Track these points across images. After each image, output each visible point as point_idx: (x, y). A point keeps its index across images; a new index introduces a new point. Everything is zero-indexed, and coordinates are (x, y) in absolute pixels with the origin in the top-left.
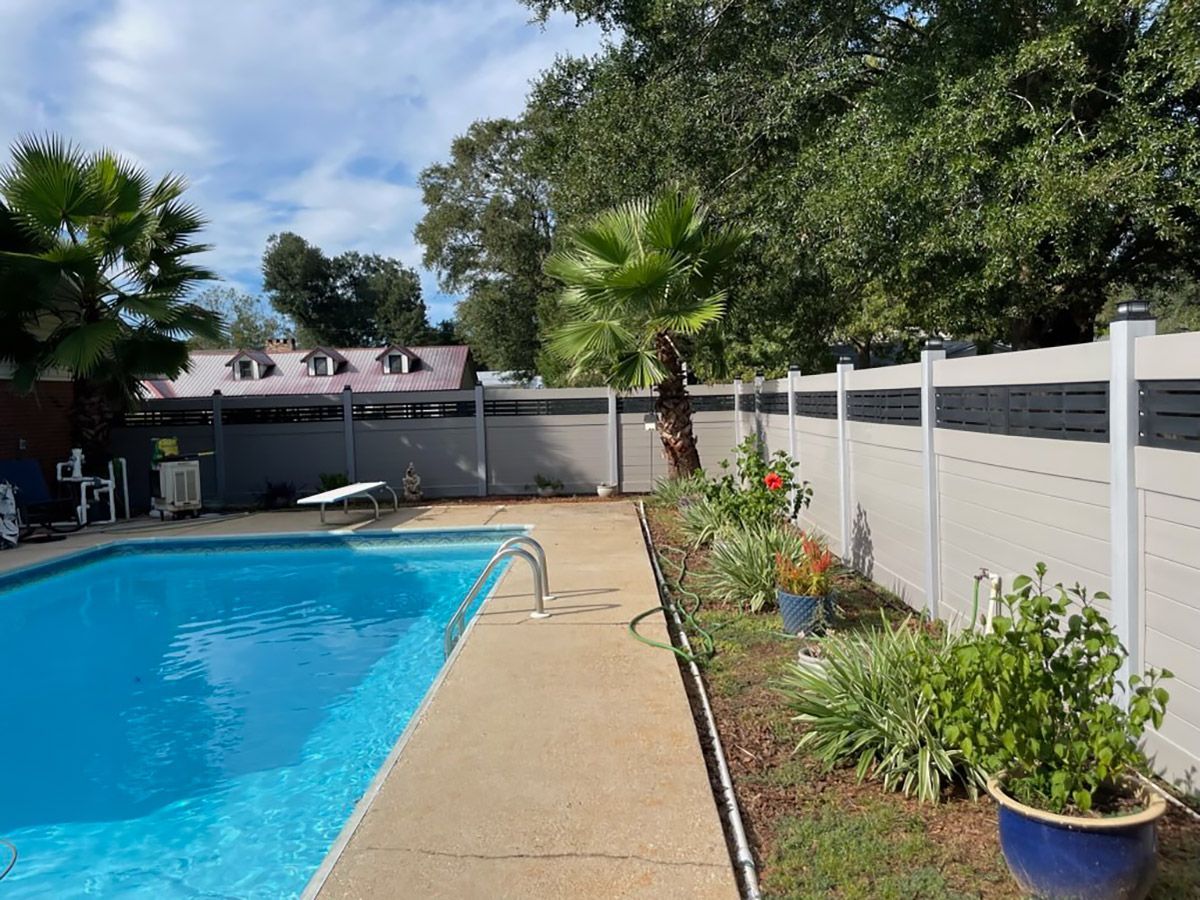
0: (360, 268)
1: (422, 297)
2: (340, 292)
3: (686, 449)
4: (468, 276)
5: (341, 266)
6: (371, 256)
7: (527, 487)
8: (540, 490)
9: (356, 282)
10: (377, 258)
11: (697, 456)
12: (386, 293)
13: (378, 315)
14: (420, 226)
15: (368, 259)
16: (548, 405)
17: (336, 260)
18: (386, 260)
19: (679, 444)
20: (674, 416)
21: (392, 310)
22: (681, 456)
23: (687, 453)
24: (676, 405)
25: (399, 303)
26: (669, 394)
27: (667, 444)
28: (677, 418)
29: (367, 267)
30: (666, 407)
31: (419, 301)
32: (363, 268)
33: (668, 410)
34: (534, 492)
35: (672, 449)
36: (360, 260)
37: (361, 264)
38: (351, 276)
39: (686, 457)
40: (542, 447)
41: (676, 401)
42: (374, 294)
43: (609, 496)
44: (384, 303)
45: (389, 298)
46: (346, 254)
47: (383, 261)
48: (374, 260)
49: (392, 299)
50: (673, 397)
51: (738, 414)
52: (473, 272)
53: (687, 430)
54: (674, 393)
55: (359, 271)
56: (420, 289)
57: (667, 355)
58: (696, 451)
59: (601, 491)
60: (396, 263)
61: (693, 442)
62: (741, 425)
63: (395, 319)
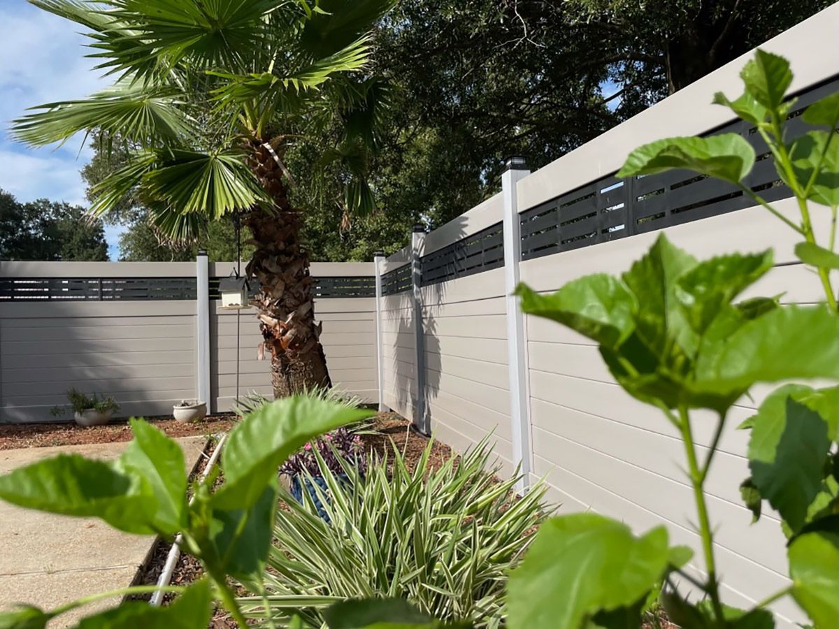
0: (50, 213)
1: (105, 238)
2: (32, 232)
3: (302, 342)
4: (132, 212)
5: (33, 210)
6: (61, 203)
7: (55, 411)
8: (77, 416)
9: (44, 224)
10: (66, 205)
11: (322, 357)
12: (71, 233)
13: (63, 250)
14: (87, 167)
15: (57, 206)
16: (102, 286)
17: (28, 205)
18: (74, 207)
19: (288, 335)
20: (280, 286)
21: (75, 247)
22: (294, 356)
23: (304, 350)
24: (285, 266)
25: (83, 241)
26: (271, 247)
27: (268, 334)
28: (287, 288)
29: (57, 211)
30: (266, 271)
31: (102, 241)
32: (53, 212)
33: (271, 276)
34: (69, 418)
35: (277, 343)
36: (50, 206)
37: (52, 210)
38: (43, 219)
39: (302, 357)
40: (81, 350)
41: (284, 259)
42: (60, 235)
43: (190, 420)
44: (69, 241)
45: (74, 237)
46: (38, 200)
47: (72, 208)
48: (63, 207)
49: (76, 239)
50: (278, 253)
51: (380, 302)
52: (137, 209)
53: (304, 310)
54: (282, 246)
55: (49, 215)
56: (103, 231)
57: (269, 178)
58: (320, 348)
59: (179, 413)
60: (83, 210)
61: (315, 331)
62: (385, 315)
63: (79, 254)
